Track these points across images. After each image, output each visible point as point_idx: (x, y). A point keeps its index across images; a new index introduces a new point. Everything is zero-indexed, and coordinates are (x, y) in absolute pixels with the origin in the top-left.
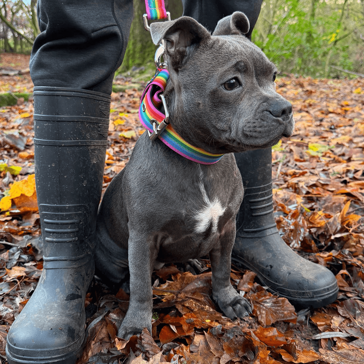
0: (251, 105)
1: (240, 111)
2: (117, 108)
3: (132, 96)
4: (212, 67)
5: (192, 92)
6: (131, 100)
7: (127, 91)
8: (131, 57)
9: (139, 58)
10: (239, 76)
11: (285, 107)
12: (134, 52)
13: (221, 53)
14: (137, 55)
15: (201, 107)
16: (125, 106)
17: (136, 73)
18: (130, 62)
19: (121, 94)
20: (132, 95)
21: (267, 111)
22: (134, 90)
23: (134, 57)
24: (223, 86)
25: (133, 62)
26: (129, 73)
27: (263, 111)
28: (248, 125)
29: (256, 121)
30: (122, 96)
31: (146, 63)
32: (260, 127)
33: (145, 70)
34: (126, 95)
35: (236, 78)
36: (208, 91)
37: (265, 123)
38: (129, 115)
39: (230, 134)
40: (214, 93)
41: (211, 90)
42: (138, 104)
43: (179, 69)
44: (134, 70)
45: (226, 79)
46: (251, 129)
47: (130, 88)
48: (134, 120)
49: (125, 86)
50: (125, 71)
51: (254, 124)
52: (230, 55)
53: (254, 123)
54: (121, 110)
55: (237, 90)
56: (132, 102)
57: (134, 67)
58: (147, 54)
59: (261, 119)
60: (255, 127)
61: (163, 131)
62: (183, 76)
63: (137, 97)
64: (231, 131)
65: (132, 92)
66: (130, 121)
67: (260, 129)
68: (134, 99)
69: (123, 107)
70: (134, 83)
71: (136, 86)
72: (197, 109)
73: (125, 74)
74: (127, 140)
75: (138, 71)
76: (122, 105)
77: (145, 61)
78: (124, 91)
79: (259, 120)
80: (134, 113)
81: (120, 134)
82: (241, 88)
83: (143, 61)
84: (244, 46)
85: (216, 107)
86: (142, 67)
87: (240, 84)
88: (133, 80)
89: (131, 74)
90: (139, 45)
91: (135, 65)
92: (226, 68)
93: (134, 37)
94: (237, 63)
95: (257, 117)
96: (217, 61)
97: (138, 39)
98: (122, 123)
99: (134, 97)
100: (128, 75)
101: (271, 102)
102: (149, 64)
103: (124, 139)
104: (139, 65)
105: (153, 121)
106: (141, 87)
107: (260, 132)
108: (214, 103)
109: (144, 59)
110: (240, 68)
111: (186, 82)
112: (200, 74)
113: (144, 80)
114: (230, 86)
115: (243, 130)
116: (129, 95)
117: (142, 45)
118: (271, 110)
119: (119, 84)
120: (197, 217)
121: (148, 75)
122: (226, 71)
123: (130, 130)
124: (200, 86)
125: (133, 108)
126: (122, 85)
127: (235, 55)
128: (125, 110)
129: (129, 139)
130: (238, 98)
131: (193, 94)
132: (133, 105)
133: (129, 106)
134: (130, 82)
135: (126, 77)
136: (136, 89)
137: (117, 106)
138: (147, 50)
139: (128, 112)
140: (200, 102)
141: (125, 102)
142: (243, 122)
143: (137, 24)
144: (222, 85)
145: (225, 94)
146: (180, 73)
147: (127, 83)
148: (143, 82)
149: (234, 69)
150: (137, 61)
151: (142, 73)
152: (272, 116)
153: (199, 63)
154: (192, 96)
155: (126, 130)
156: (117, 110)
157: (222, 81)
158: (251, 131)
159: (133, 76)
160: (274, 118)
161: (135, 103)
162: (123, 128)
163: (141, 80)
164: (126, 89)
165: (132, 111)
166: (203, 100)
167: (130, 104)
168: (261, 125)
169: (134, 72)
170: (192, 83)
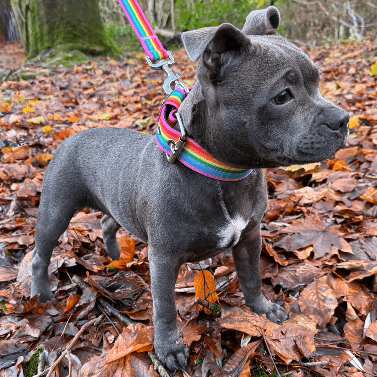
0: (305, 119)
1: (294, 126)
2: (28, 96)
3: (43, 83)
4: (259, 80)
5: (236, 109)
6: (42, 86)
7: (37, 77)
8: (39, 40)
9: (48, 41)
10: (291, 87)
11: (342, 117)
12: (42, 35)
13: (268, 63)
14: (46, 38)
15: (247, 125)
16: (36, 94)
17: (47, 57)
18: (39, 46)
19: (31, 81)
20: (43, 81)
21: (324, 124)
22: (45, 76)
23: (42, 40)
24: (273, 101)
25: (42, 45)
26: (39, 58)
27: (319, 125)
28: (304, 141)
29: (313, 136)
30: (32, 83)
31: (56, 45)
32: (319, 143)
33: (56, 53)
34: (37, 82)
35: (288, 91)
36: (255, 108)
37: (323, 137)
38: (39, 102)
39: (282, 152)
40: (262, 110)
41: (260, 106)
42: (49, 90)
43: (218, 83)
44: (44, 54)
45: (276, 93)
46: (309, 146)
47: (41, 74)
48: (45, 106)
49: (35, 72)
50: (34, 56)
51: (312, 140)
52: (278, 64)
53: (311, 138)
54: (31, 97)
55: (289, 103)
56: (44, 89)
57: (43, 51)
58: (55, 36)
59: (319, 134)
60: (313, 143)
61: (181, 151)
62: (223, 91)
63: (48, 83)
64: (283, 150)
65: (43, 78)
66: (40, 108)
67: (318, 145)
68: (46, 85)
69: (33, 94)
70: (45, 68)
71: (47, 71)
72: (242, 128)
73: (35, 59)
74: (36, 126)
75: (48, 55)
76: (32, 92)
77: (55, 44)
78: (33, 77)
79: (317, 135)
80: (45, 100)
81: (29, 120)
82: (292, 100)
83: (53, 44)
84: (288, 51)
85: (264, 124)
86: (52, 50)
87: (292, 96)
88: (44, 65)
89: (41, 58)
90: (46, 27)
91: (44, 49)
92: (275, 79)
93: (39, 19)
94: (288, 73)
95: (313, 132)
96: (263, 72)
97: (45, 20)
98: (33, 110)
99: (45, 83)
100: (38, 61)
101: (327, 113)
102: (59, 46)
103: (32, 125)
104: (49, 48)
105: (170, 142)
106: (52, 71)
107: (318, 149)
108: (262, 120)
109: (53, 41)
110: (291, 79)
111: (228, 98)
112: (245, 88)
113: (56, 64)
114: (281, 99)
115: (298, 147)
116: (40, 82)
117: (50, 26)
118: (328, 123)
119: (28, 71)
120: (220, 235)
121: (59, 59)
122: (275, 84)
123: (39, 115)
124: (245, 103)
125: (45, 94)
126: (32, 72)
127: (283, 64)
128: (36, 98)
129: (38, 124)
130: (291, 113)
131: (236, 111)
132: (45, 92)
133: (40, 93)
134: (40, 68)
135: (36, 62)
136: (47, 74)
137: (27, 94)
138: (56, 31)
139: (39, 99)
140: (246, 120)
141: (35, 89)
142: (298, 138)
143: (41, 5)
144: (271, 99)
145: (276, 109)
146: (219, 88)
147: (37, 69)
148: (55, 66)
149: (284, 80)
150: (46, 44)
151: (52, 56)
152: (329, 129)
153: (243, 76)
154: (235, 113)
155: (35, 117)
156: (28, 98)
157: (272, 96)
158: (307, 148)
159: (44, 61)
160: (332, 131)
161: (46, 89)
162: (32, 114)
163: (52, 64)
164: (36, 75)
165: (43, 97)
166: (250, 118)
167: (42, 91)
168: (319, 140)
169: (44, 57)
170: (236, 99)
